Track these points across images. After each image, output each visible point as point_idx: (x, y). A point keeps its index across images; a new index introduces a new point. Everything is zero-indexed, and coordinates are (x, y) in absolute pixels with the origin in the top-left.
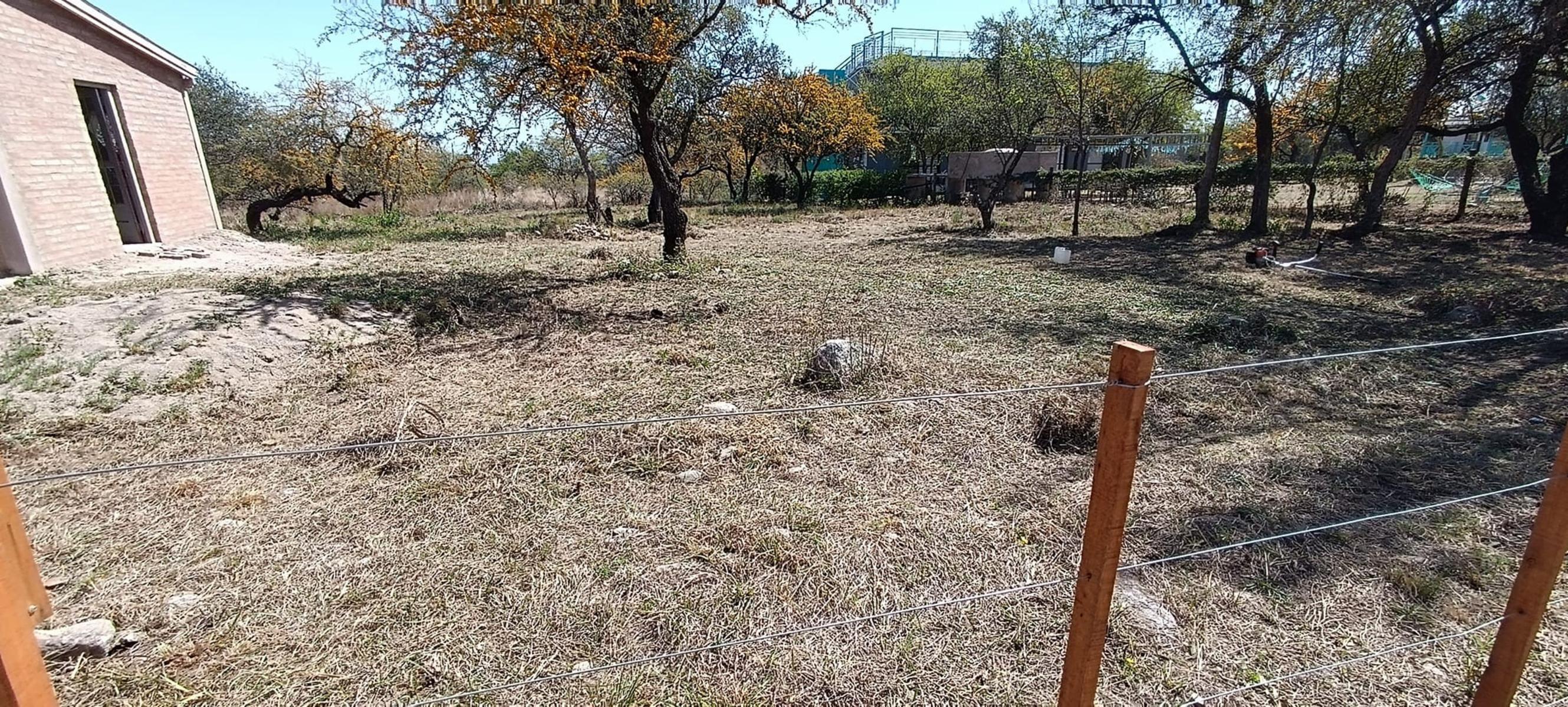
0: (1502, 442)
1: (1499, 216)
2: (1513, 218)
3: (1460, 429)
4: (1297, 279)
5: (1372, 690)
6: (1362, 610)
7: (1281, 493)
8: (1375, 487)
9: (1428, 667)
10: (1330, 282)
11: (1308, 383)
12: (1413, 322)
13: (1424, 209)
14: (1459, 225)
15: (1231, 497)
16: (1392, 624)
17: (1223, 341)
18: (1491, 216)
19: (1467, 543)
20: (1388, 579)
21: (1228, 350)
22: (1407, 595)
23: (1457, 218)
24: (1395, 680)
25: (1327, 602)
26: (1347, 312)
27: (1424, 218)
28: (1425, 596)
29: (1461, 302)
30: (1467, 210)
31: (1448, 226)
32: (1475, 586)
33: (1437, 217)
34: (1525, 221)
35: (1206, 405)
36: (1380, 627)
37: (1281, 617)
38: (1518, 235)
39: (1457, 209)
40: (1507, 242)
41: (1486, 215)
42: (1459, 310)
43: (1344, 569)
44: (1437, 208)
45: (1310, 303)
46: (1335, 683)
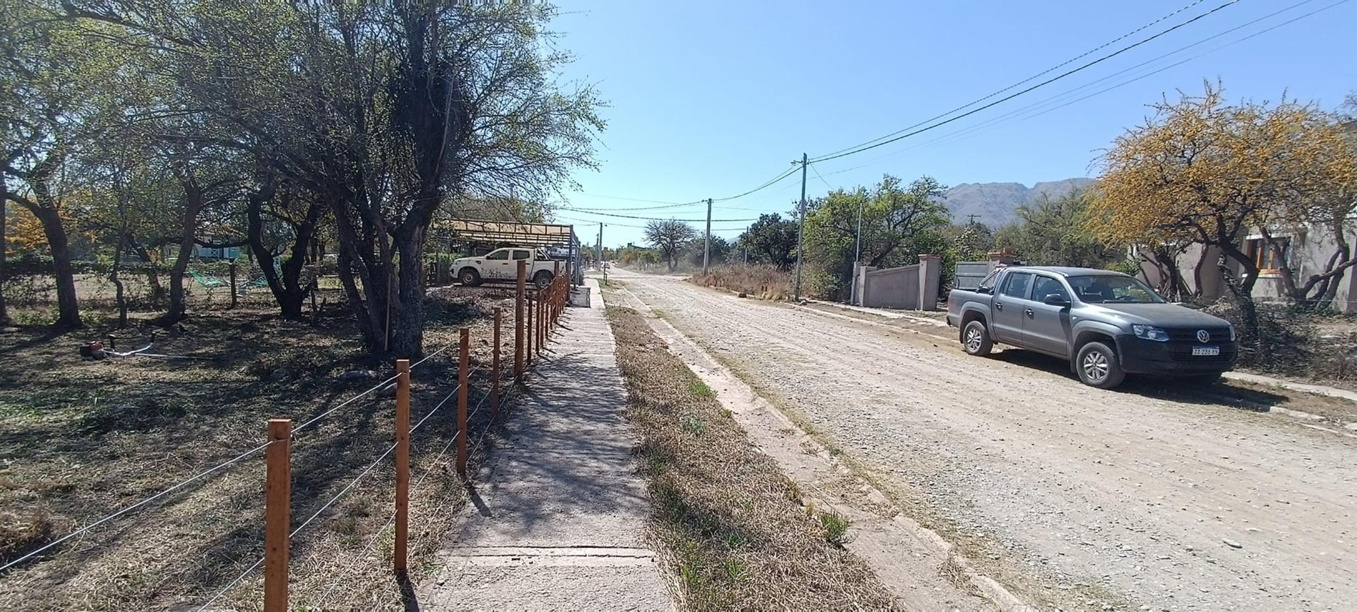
0: (342, 444)
1: (259, 304)
2: (267, 304)
3: (319, 443)
4: (144, 365)
5: (355, 581)
6: (330, 552)
7: (247, 514)
8: (297, 489)
9: (369, 558)
10: (175, 364)
11: (215, 441)
12: (256, 384)
13: (209, 300)
14: (237, 311)
15: (220, 531)
16: (345, 549)
17: (122, 428)
18: (254, 304)
19: (353, 499)
20: (333, 530)
21: (131, 434)
22: (345, 533)
23: (234, 305)
24: (361, 572)
25: (315, 555)
26: (207, 386)
27: (210, 306)
28: (351, 530)
29: (277, 367)
30: (238, 300)
31: (230, 312)
32: (367, 515)
33: (220, 306)
34: (275, 306)
35: (144, 481)
36: (341, 554)
37: (296, 575)
38: (276, 316)
39: (231, 299)
40: (273, 322)
41: (251, 303)
42: (277, 372)
43: (310, 536)
44: (217, 298)
45: (171, 382)
46: (339, 588)
